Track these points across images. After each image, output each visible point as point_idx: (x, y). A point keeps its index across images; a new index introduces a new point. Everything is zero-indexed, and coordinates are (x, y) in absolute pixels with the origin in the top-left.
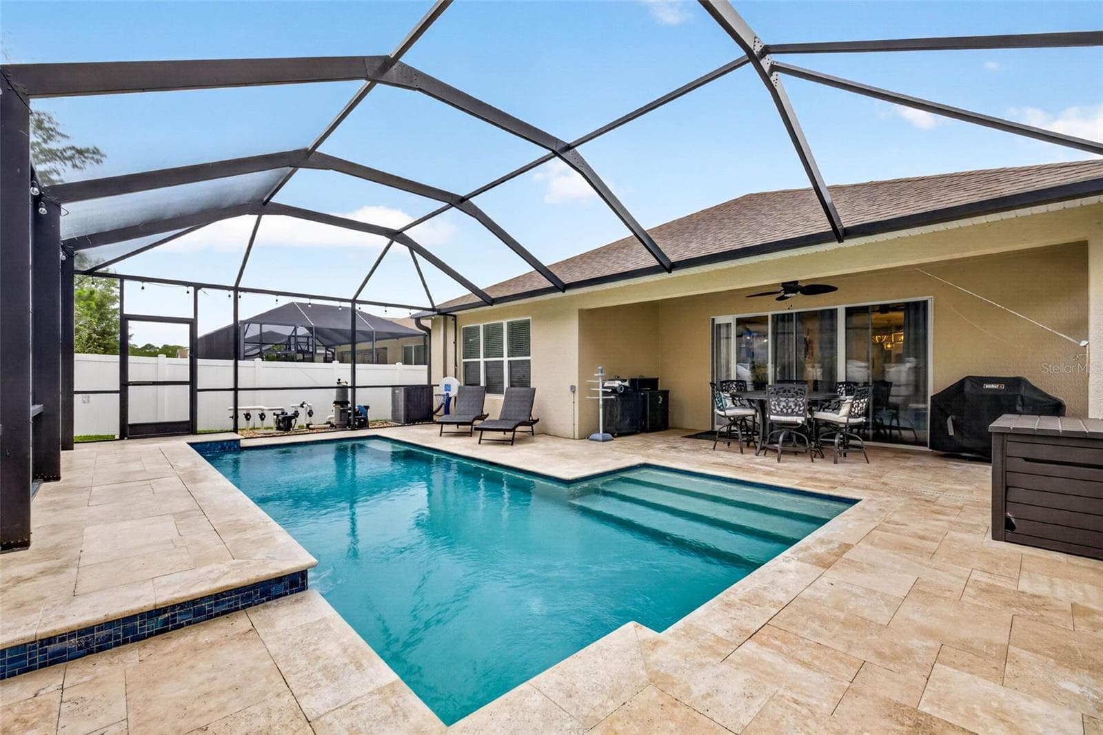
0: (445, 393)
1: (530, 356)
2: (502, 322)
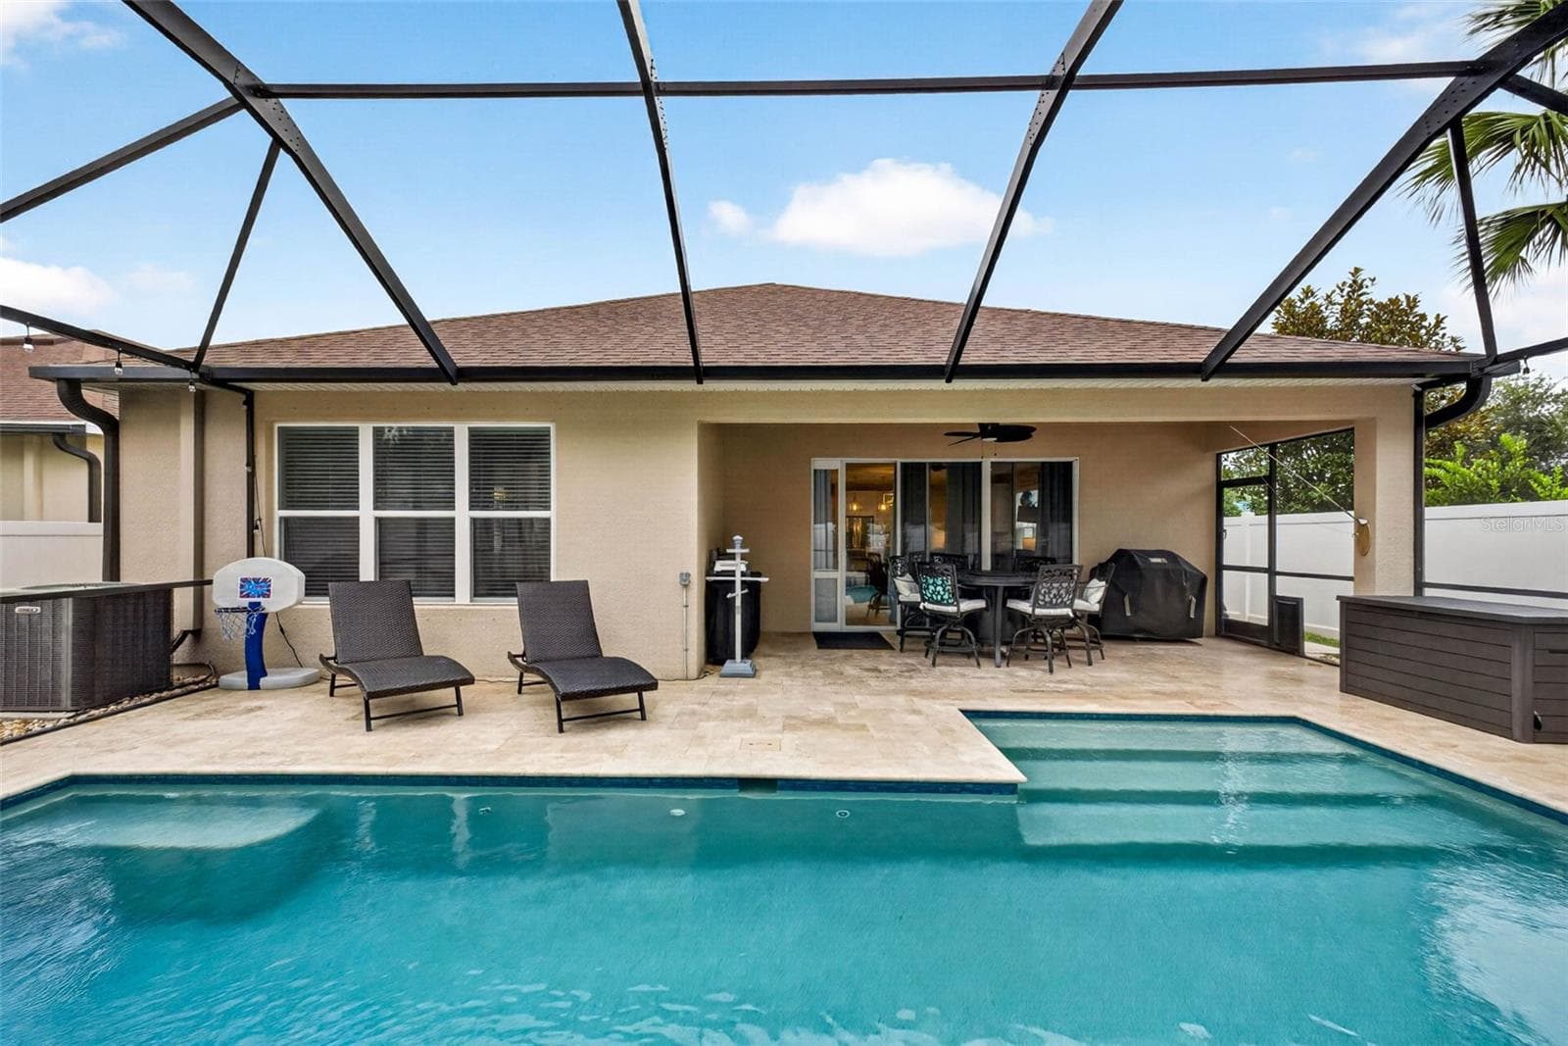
0: (245, 602)
1: (549, 510)
2: (451, 425)
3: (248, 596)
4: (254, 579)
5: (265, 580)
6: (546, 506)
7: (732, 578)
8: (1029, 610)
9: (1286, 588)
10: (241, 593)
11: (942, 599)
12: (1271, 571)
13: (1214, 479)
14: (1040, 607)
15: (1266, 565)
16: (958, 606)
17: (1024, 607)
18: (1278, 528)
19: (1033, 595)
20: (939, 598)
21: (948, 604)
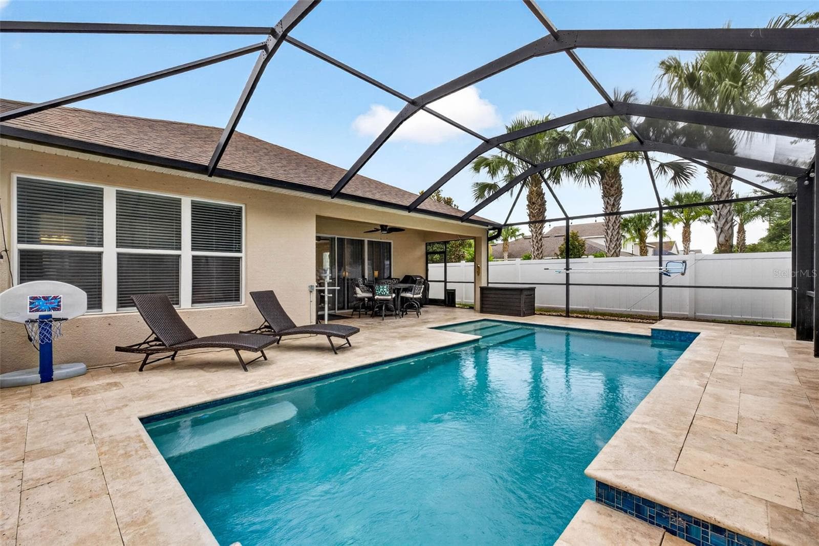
0: (35, 316)
1: (242, 253)
2: (180, 197)
3: (37, 310)
4: (43, 297)
5: (55, 298)
6: (240, 251)
7: (324, 288)
8: (411, 296)
9: (450, 286)
10: (31, 308)
11: (386, 294)
12: (445, 282)
13: (425, 251)
14: (416, 294)
15: (443, 280)
16: (392, 296)
17: (409, 295)
18: (448, 268)
19: (413, 290)
20: (384, 293)
21: (388, 296)
